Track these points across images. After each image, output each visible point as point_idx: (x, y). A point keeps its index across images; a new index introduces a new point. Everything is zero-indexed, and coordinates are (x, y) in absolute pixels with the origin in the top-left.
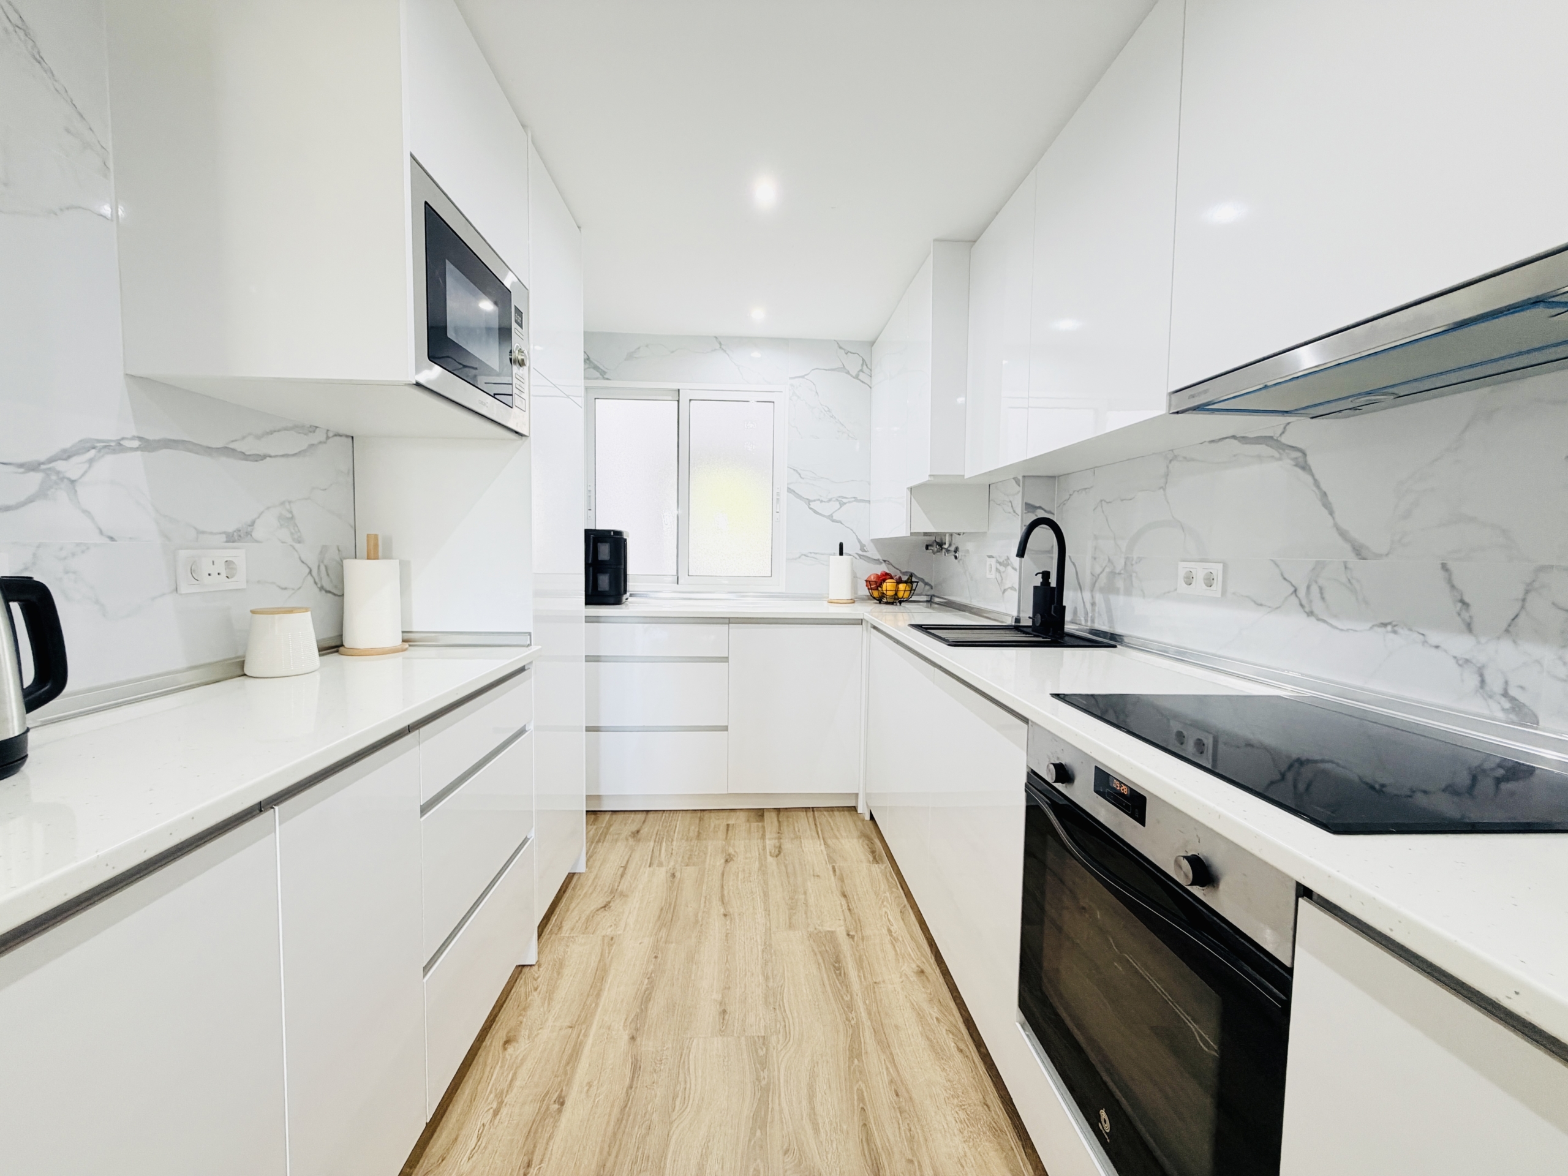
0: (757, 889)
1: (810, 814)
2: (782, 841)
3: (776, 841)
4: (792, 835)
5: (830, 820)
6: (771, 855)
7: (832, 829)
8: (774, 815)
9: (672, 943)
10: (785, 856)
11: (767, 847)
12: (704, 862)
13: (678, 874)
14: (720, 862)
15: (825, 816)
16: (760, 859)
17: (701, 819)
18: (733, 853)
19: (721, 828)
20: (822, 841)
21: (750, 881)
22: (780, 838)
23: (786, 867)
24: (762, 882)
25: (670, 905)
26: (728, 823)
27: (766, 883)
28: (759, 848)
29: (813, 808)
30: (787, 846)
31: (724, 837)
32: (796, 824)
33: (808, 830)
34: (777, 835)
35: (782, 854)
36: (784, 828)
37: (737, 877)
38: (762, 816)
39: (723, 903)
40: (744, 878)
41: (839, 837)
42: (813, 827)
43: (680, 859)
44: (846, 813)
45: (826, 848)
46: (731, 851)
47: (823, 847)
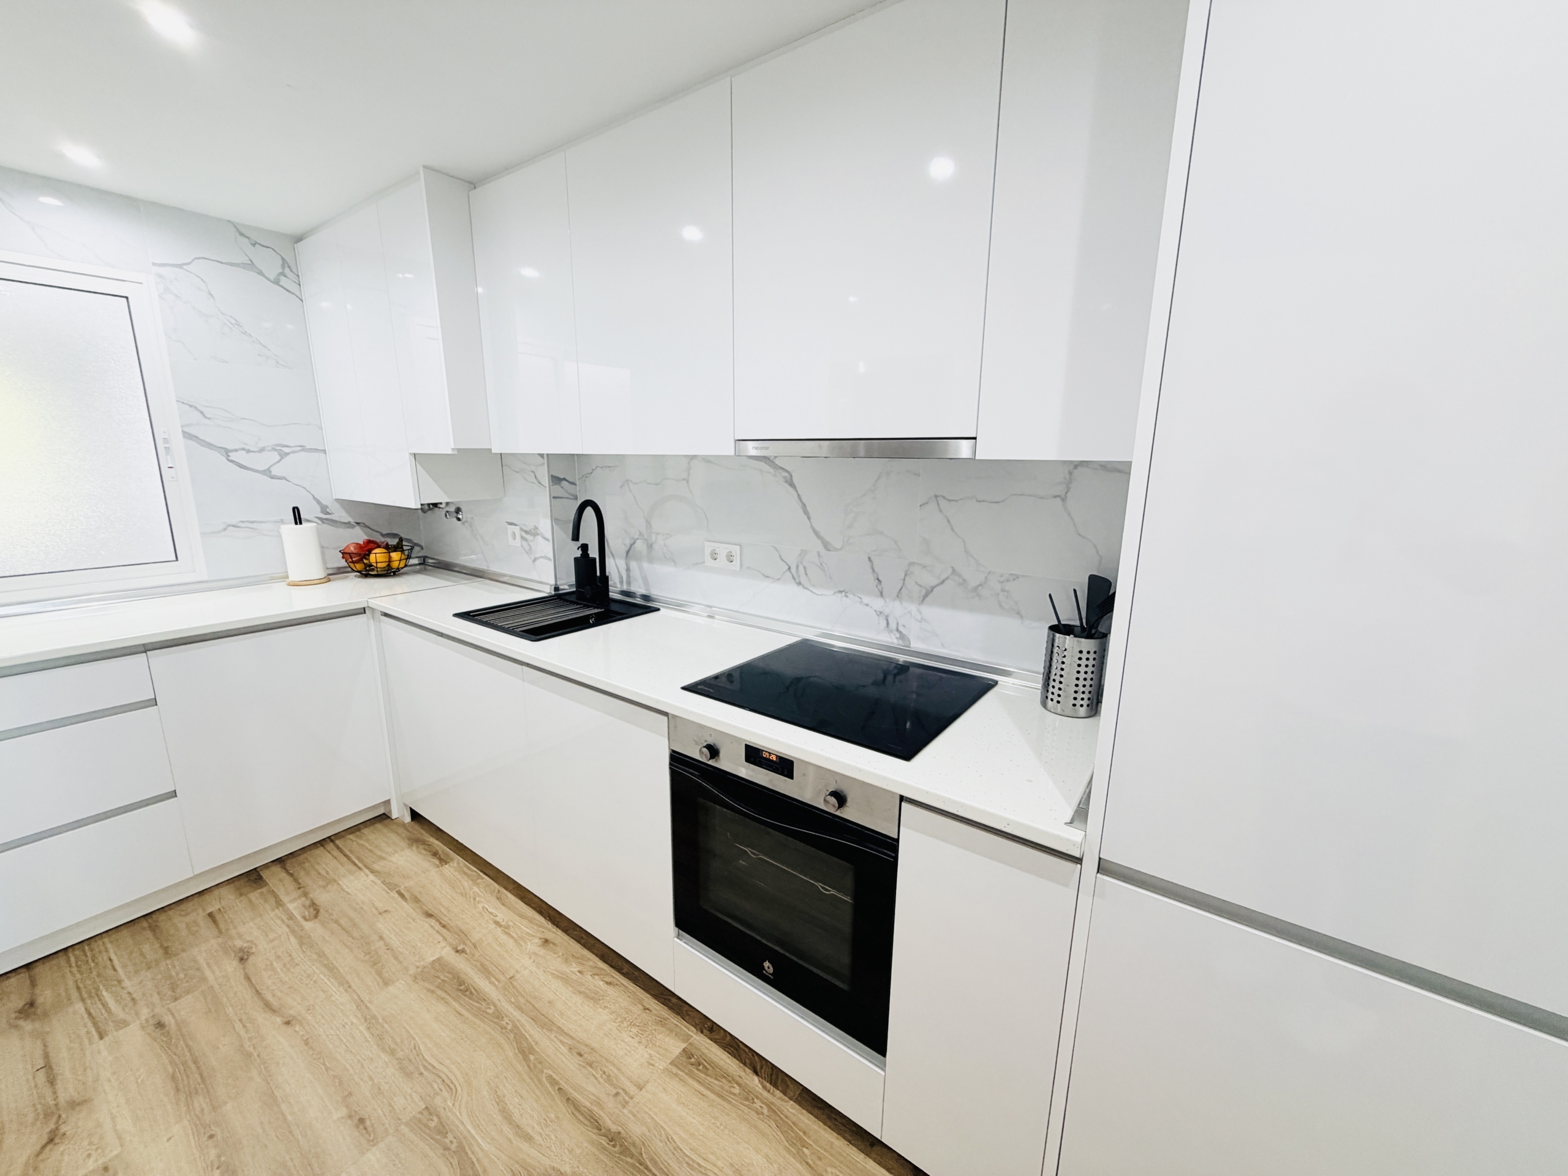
0: (314, 968)
1: (330, 846)
2: (311, 896)
3: (303, 899)
4: (321, 883)
5: (361, 842)
6: (306, 920)
7: (371, 851)
8: (277, 869)
9: (226, 1103)
10: (327, 911)
11: (294, 913)
12: (204, 979)
13: (168, 1019)
14: (231, 966)
15: (351, 839)
16: (293, 932)
17: (153, 929)
18: (245, 945)
19: (202, 923)
20: (367, 871)
21: (298, 964)
22: (305, 894)
23: (336, 922)
24: (315, 957)
25: (185, 1063)
26: (208, 912)
27: (321, 955)
28: (283, 921)
29: (329, 837)
30: (322, 897)
31: (216, 932)
32: (318, 867)
33: (339, 866)
34: (300, 892)
35: (321, 910)
36: (305, 879)
37: (274, 970)
38: (260, 878)
39: (274, 1011)
40: (285, 965)
41: (384, 855)
42: (344, 860)
43: (156, 998)
44: (379, 826)
45: (376, 876)
46: (239, 943)
47: (372, 877)
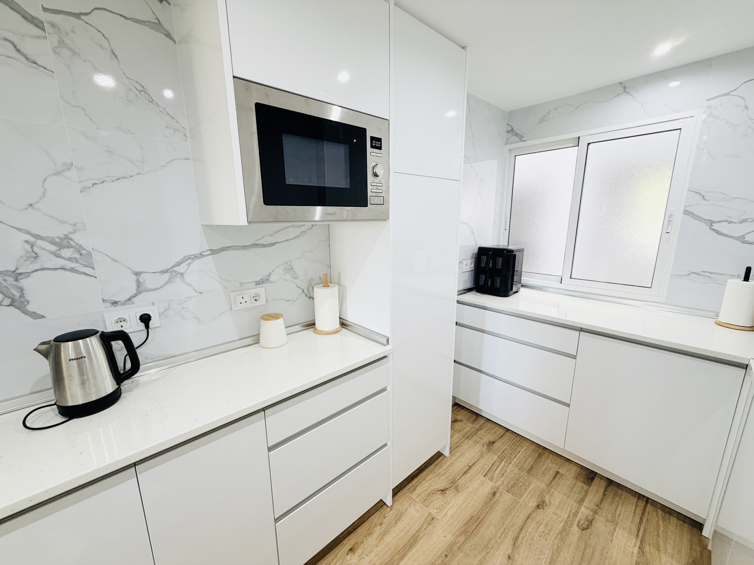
0: (548, 551)
1: (642, 504)
2: (596, 516)
3: (591, 513)
4: (609, 516)
5: (661, 522)
6: (577, 525)
7: (658, 535)
8: (603, 484)
9: (462, 552)
10: (590, 534)
11: (579, 514)
12: (521, 495)
13: (498, 495)
14: (533, 504)
15: (657, 514)
16: (566, 522)
17: (540, 455)
18: (547, 502)
19: (551, 472)
20: (638, 542)
21: (546, 540)
22: (595, 512)
23: (586, 546)
24: (555, 547)
25: (479, 518)
26: (558, 471)
27: (558, 551)
28: (571, 511)
29: (648, 498)
30: (599, 525)
31: (548, 482)
32: (620, 507)
33: (629, 521)
34: (595, 508)
35: (589, 530)
36: (606, 505)
37: (538, 527)
38: (592, 479)
39: (514, 545)
40: (543, 532)
41: (662, 549)
42: (637, 520)
43: (506, 483)
45: (639, 553)
46: (547, 498)
47: (636, 550)
